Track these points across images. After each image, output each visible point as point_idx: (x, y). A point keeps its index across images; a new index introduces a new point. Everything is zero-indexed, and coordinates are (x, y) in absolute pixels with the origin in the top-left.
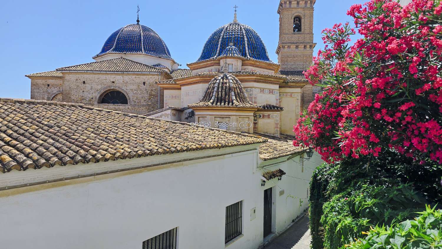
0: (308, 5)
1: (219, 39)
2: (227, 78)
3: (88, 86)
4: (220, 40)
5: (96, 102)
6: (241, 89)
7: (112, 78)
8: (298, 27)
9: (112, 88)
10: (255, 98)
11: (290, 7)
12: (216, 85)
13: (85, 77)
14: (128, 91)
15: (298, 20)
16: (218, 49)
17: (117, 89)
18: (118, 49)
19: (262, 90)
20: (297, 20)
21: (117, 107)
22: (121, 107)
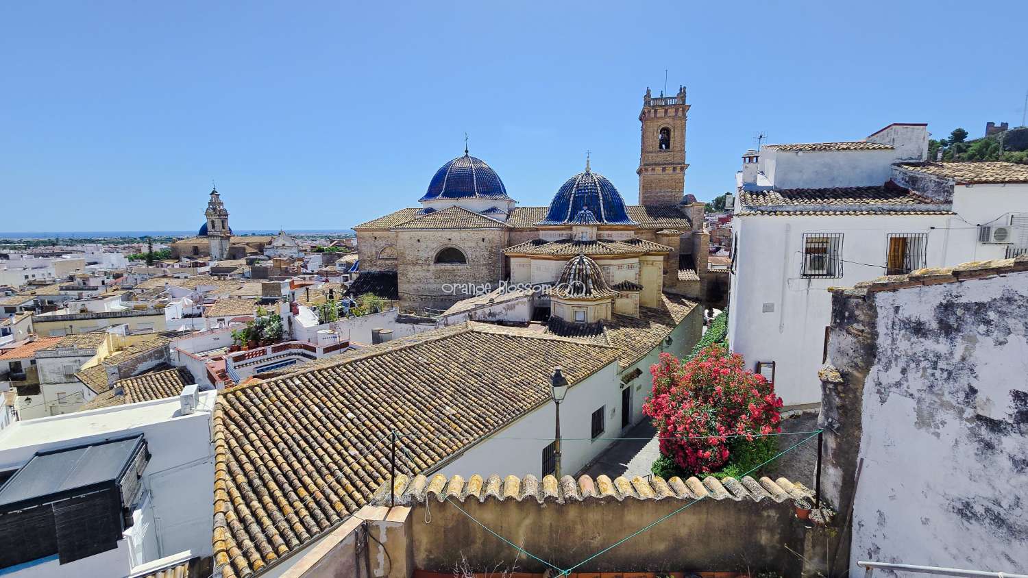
0: (680, 114)
1: (570, 197)
2: (583, 262)
3: (423, 245)
4: (572, 199)
5: (433, 262)
6: (598, 275)
7: (447, 234)
8: (666, 142)
9: (449, 246)
10: (613, 276)
11: (655, 116)
12: (573, 272)
13: (420, 234)
14: (465, 249)
15: (666, 131)
16: (570, 210)
17: (454, 246)
18: (448, 194)
19: (620, 267)
20: (664, 133)
21: (454, 267)
22: (459, 267)
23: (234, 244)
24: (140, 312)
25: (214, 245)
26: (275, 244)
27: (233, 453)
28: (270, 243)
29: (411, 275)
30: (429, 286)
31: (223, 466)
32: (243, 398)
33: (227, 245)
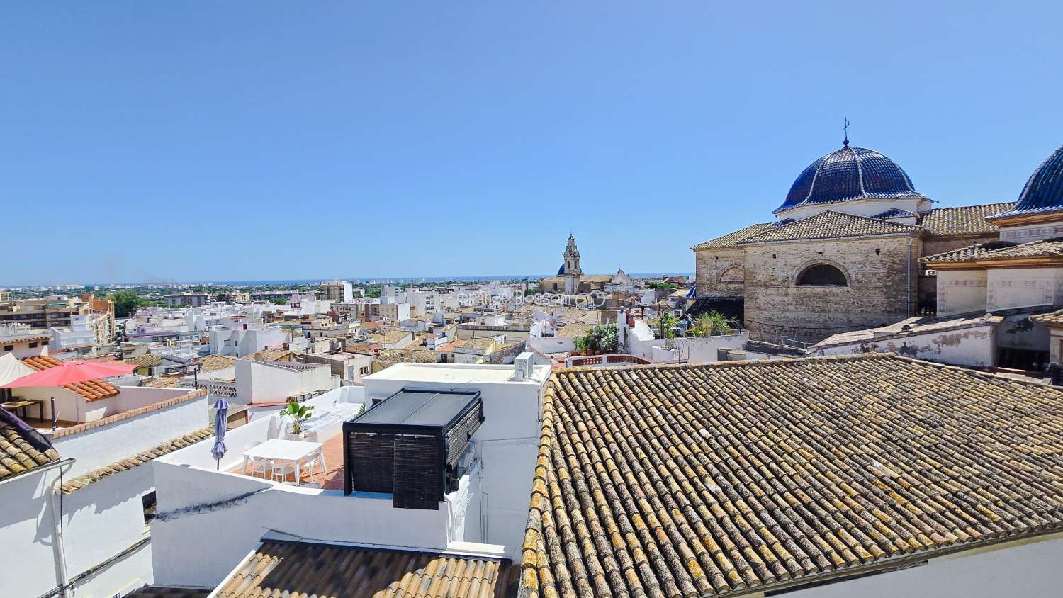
3: (781, 262)
5: (794, 283)
7: (817, 246)
9: (820, 262)
13: (777, 248)
14: (846, 266)
17: (827, 263)
21: (827, 290)
22: (836, 290)
23: (583, 281)
24: (514, 328)
25: (568, 281)
26: (614, 282)
27: (559, 440)
28: (610, 281)
29: (762, 299)
30: (788, 314)
31: (547, 451)
32: (576, 381)
33: (577, 283)
